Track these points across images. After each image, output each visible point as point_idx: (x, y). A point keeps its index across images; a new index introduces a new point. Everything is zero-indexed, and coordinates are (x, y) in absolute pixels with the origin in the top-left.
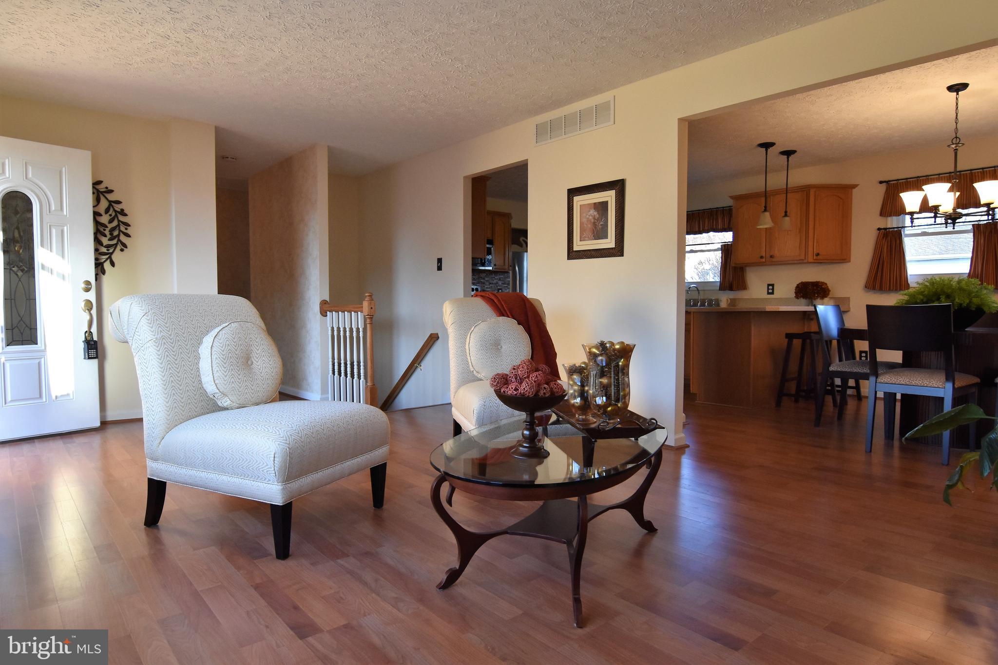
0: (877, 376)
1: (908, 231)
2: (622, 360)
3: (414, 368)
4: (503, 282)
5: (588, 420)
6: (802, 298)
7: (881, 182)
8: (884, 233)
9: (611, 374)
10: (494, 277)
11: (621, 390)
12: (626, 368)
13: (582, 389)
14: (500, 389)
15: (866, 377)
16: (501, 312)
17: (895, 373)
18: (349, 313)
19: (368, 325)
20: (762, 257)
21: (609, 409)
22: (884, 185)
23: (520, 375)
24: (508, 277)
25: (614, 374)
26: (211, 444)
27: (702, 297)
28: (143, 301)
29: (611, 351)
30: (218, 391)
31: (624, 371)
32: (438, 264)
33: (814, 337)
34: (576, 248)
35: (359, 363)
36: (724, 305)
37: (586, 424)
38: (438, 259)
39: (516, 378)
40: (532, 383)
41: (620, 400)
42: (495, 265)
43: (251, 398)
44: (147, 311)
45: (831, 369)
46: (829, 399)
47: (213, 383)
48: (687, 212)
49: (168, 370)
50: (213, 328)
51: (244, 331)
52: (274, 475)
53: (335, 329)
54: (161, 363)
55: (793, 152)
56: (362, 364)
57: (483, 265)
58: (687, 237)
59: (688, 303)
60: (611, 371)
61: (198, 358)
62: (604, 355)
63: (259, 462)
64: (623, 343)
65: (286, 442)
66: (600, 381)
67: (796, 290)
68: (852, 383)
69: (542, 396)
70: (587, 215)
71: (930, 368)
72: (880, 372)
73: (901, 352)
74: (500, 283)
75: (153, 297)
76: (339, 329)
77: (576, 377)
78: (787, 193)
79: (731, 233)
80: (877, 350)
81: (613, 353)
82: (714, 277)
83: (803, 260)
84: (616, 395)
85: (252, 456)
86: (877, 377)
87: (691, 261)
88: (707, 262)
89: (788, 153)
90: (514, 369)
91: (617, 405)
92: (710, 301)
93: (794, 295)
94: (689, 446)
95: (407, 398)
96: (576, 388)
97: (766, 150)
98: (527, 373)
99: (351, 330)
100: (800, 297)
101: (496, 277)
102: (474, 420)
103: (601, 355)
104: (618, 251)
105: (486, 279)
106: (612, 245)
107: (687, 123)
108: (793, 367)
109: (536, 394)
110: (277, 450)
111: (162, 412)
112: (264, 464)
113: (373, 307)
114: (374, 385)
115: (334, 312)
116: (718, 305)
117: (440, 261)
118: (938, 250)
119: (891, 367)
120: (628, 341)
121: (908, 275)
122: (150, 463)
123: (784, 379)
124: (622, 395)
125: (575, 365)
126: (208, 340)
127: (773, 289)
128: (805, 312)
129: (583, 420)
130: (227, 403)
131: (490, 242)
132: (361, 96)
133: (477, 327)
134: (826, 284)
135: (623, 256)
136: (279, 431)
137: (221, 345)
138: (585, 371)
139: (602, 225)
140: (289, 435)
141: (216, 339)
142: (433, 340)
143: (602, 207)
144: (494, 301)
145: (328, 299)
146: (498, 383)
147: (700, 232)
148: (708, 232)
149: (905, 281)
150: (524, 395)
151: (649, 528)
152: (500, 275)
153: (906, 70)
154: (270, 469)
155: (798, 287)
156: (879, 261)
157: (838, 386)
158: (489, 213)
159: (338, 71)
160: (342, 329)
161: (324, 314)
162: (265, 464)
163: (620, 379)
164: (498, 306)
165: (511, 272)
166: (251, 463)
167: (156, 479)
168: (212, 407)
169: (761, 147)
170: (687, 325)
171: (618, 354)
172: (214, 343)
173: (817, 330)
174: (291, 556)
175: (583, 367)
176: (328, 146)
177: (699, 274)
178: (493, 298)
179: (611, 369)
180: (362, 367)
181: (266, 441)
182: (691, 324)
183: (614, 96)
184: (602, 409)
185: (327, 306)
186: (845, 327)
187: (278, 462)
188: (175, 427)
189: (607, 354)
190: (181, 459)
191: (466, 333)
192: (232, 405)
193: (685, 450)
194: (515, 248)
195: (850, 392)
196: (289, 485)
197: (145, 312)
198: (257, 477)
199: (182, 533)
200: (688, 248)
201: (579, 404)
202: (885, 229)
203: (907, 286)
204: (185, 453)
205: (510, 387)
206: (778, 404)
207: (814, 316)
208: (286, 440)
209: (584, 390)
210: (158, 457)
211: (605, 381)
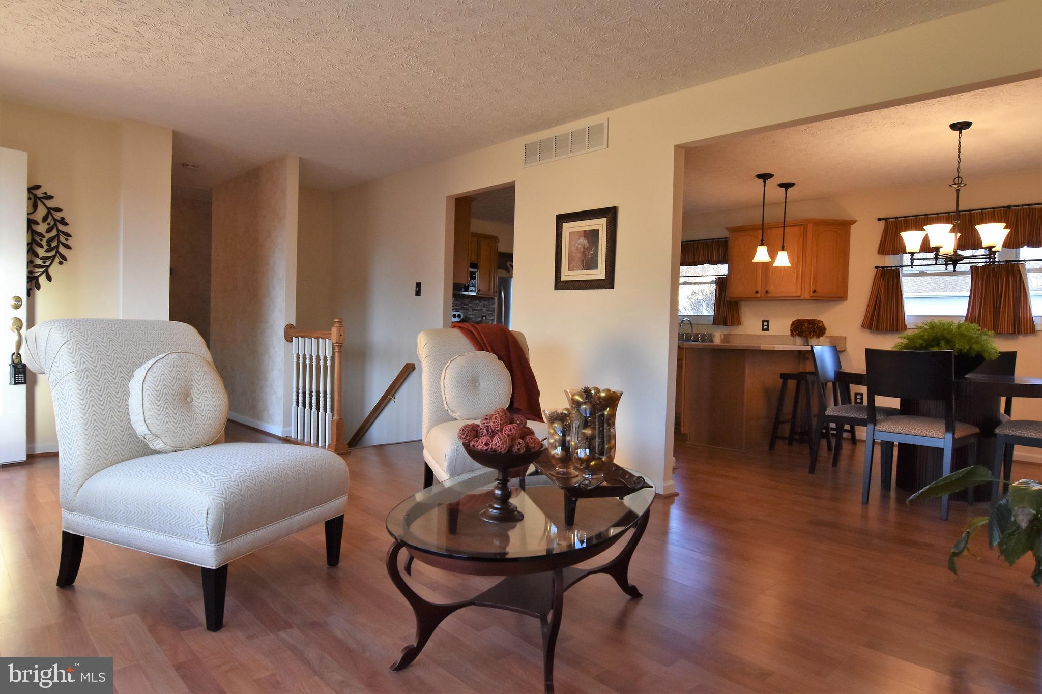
0: (874, 422)
1: (905, 270)
2: (608, 409)
3: (387, 400)
4: (487, 309)
5: (570, 474)
6: (797, 336)
7: (880, 219)
8: (882, 272)
9: (596, 425)
10: (478, 304)
11: (605, 442)
12: (612, 419)
13: (564, 438)
14: (469, 443)
15: (863, 423)
16: (480, 346)
17: (894, 421)
18: (317, 340)
19: (336, 354)
20: (757, 292)
21: (593, 463)
22: (883, 222)
23: (492, 427)
24: (494, 304)
25: (599, 425)
26: (136, 496)
27: (695, 331)
28: (65, 327)
29: (596, 399)
30: (148, 432)
31: (610, 421)
32: (416, 289)
33: (810, 378)
34: (564, 278)
35: (325, 393)
36: (717, 340)
37: (567, 478)
38: (417, 283)
39: (488, 431)
40: (505, 437)
41: (605, 453)
42: (479, 291)
43: (188, 441)
44: (69, 339)
45: (827, 413)
46: (824, 442)
47: (143, 423)
48: (682, 242)
49: (91, 407)
50: (147, 358)
51: (183, 363)
52: (207, 534)
53: (301, 356)
54: (83, 400)
55: (792, 185)
56: (328, 396)
57: (467, 290)
58: (681, 267)
59: (680, 337)
60: (596, 422)
61: (127, 393)
62: (588, 403)
63: (189, 519)
64: (609, 390)
65: (222, 496)
66: (583, 433)
67: (791, 327)
68: (847, 427)
69: (516, 452)
70: (576, 243)
71: (929, 416)
72: (878, 418)
73: (899, 399)
74: (484, 309)
75: (78, 322)
76: (304, 356)
77: (557, 425)
78: (784, 227)
79: (726, 266)
80: (876, 397)
81: (598, 402)
82: (707, 311)
83: (799, 297)
84: (600, 448)
85: (182, 511)
86: (875, 425)
87: (684, 292)
88: (700, 293)
89: (786, 186)
90: (486, 419)
91: (601, 459)
92: (703, 336)
93: (789, 333)
94: (679, 494)
95: (379, 433)
96: (557, 437)
97: (765, 182)
98: (500, 426)
99: (318, 358)
100: (796, 335)
101: (480, 304)
102: (445, 466)
103: (585, 403)
104: (608, 283)
105: (470, 305)
106: (602, 277)
107: (684, 151)
108: (788, 407)
109: (510, 450)
110: (210, 505)
111: (81, 456)
112: (195, 520)
113: (343, 334)
114: (341, 419)
115: (300, 338)
116: (712, 341)
117: (418, 285)
118: (930, 288)
119: (889, 413)
120: (615, 388)
121: (905, 316)
122: (65, 514)
123: (778, 422)
124: (607, 448)
125: (556, 412)
126: (140, 373)
127: (768, 326)
128: (800, 352)
129: (564, 474)
130: (160, 445)
131: (474, 266)
132: (336, 105)
133: (453, 362)
134: (822, 322)
135: (613, 288)
136: (214, 483)
137: (156, 380)
138: (568, 418)
139: (592, 254)
140: (226, 487)
141: (149, 372)
142: (409, 371)
143: (593, 235)
144: (473, 334)
145: (294, 323)
146: (467, 436)
147: (695, 264)
148: (702, 264)
149: (902, 322)
150: (495, 452)
151: (634, 593)
152: (484, 301)
153: (910, 106)
154: (201, 528)
155: (793, 324)
156: (876, 300)
157: (833, 429)
158: (474, 235)
159: (309, 77)
160: (308, 357)
161: (289, 339)
162: (197, 521)
163: (605, 431)
164: (477, 340)
165: (496, 298)
166: (180, 519)
167: (72, 533)
168: (142, 450)
169: (759, 179)
170: (680, 360)
171: (603, 402)
172: (147, 377)
173: (813, 370)
174: (224, 626)
175: (565, 414)
176: (300, 158)
177: (693, 305)
178: (472, 329)
179: (595, 419)
180: (328, 400)
181: (198, 495)
182: (683, 360)
183: (608, 119)
184: (585, 463)
185: (292, 330)
186: (842, 370)
187: (212, 519)
188: (96, 472)
189: (591, 402)
190: (101, 511)
191: (441, 368)
192: (166, 449)
193: (674, 499)
194: (502, 273)
195: (845, 435)
196: (225, 546)
197: (66, 339)
198: (187, 535)
199: (101, 596)
200: (682, 280)
201: (559, 456)
202: (883, 267)
203: (904, 328)
204: (105, 505)
205: (480, 441)
206: (772, 446)
207: (809, 356)
208: (223, 494)
209: (565, 440)
210: (75, 508)
211: (588, 432)
